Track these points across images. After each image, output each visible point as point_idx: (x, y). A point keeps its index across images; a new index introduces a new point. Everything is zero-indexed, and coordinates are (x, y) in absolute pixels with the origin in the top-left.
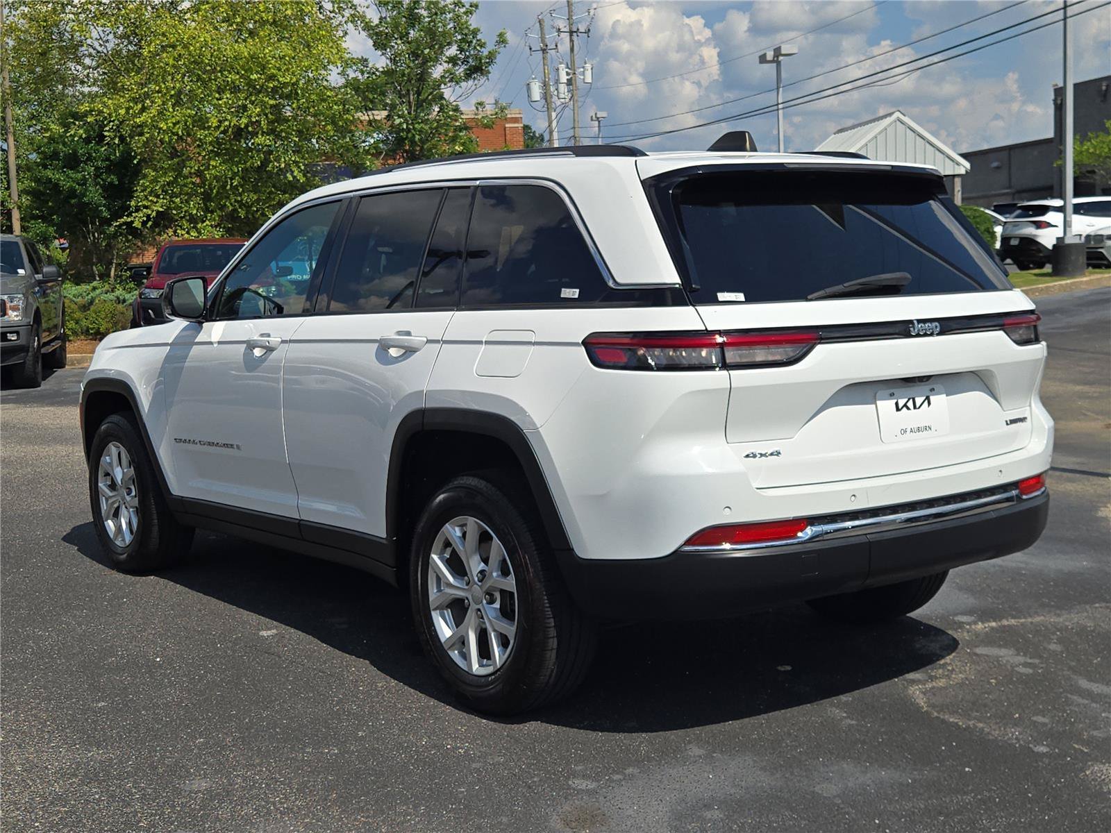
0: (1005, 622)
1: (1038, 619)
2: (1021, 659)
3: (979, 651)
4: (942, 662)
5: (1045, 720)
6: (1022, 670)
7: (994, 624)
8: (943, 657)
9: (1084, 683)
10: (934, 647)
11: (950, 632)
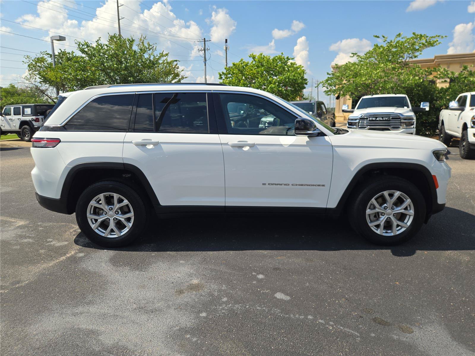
0: (64, 258)
1: (51, 264)
2: (52, 243)
3: (66, 243)
4: (75, 236)
5: (40, 229)
6: (50, 240)
7: (68, 255)
8: (76, 237)
9: (31, 240)
10: (82, 240)
11: (81, 247)
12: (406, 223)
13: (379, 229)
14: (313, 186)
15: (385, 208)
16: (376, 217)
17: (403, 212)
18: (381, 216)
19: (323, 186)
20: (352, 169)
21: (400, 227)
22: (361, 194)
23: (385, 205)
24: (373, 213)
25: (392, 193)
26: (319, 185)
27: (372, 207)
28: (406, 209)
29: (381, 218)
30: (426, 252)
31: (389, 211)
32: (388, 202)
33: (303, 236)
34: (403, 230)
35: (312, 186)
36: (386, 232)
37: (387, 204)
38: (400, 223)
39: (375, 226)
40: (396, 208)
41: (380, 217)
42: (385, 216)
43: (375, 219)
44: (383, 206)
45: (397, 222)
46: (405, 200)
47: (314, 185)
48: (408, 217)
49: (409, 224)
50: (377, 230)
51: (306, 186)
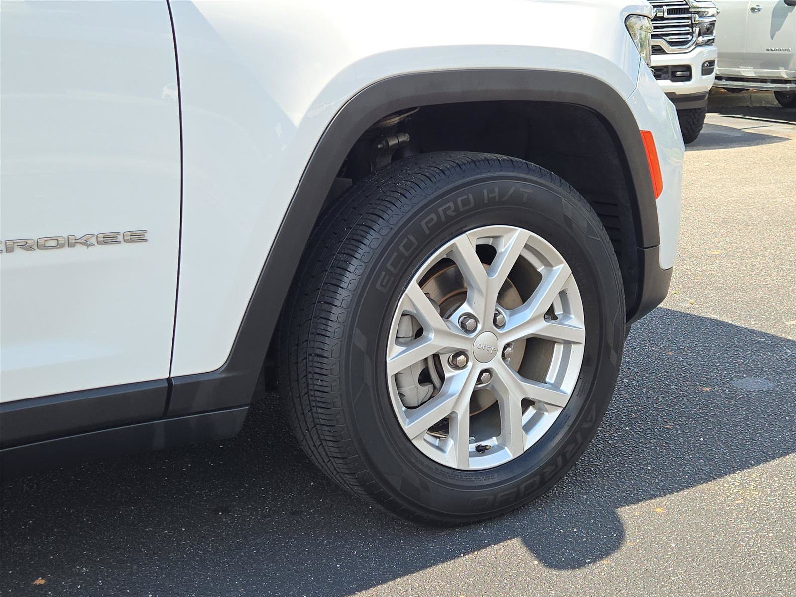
12: (556, 386)
13: (451, 442)
14: (66, 250)
15: (467, 326)
16: (431, 382)
17: (543, 330)
18: (449, 373)
19: (137, 237)
20: (297, 118)
21: (531, 411)
22: (351, 268)
23: (465, 308)
24: (416, 364)
25: (490, 242)
26: (110, 239)
27: (407, 330)
28: (550, 314)
29: (451, 378)
30: (659, 505)
31: (483, 338)
32: (480, 291)
33: (40, 581)
34: (549, 419)
35: (59, 246)
36: (481, 450)
37: (470, 305)
38: (532, 390)
39: (432, 429)
40: (511, 315)
41: (447, 375)
42: (470, 364)
43: (427, 389)
44: (455, 318)
45: (521, 388)
46: (541, 269)
47: (71, 243)
48: (558, 350)
49: (569, 384)
50: (440, 449)
51: (19, 252)
